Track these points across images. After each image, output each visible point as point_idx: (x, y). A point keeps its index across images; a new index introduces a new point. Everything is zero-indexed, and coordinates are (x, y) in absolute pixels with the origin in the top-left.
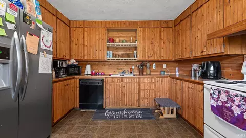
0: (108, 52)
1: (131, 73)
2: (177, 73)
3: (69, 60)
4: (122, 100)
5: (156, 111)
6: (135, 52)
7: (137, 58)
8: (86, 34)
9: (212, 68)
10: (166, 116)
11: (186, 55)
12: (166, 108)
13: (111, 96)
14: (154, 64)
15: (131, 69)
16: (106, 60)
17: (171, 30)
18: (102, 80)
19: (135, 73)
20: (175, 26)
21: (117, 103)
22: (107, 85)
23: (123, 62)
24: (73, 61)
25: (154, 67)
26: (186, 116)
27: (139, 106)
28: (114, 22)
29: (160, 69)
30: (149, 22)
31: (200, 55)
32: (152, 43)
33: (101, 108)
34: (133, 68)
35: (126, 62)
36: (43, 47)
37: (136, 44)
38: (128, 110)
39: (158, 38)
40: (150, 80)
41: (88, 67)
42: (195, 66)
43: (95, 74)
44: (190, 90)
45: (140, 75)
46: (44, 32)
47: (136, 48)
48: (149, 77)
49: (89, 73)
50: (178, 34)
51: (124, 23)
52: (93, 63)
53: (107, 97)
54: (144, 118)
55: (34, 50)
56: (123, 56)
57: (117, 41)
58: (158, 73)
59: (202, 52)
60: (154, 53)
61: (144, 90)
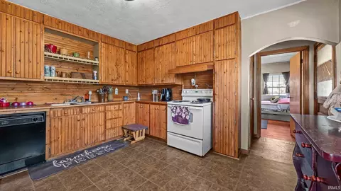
0: (47, 67)
1: (87, 100)
2: (139, 98)
4: (81, 138)
5: (125, 139)
6: (95, 72)
7: (98, 81)
9: (168, 93)
10: (137, 139)
11: (150, 82)
12: (137, 132)
13: (62, 137)
14: (116, 89)
15: (87, 95)
16: (42, 80)
17: (135, 55)
18: (44, 114)
19: (93, 101)
20: (138, 52)
21: (73, 144)
22: (52, 121)
23: (74, 84)
25: (116, 92)
26: (152, 133)
27: (105, 140)
28: (60, 22)
29: (122, 95)
30: (113, 39)
31: (160, 82)
32: (117, 65)
34: (90, 93)
35: (78, 85)
37: (97, 62)
38: (89, 150)
39: (123, 60)
40: (117, 106)
42: (155, 92)
44: (156, 111)
48: (116, 104)
50: (142, 61)
51: (79, 29)
53: (53, 139)
54: (116, 149)
56: (72, 75)
57: (64, 51)
58: (121, 99)
59: (162, 81)
60: (119, 77)
61: (111, 119)
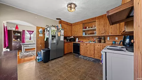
0: (83, 33)
1: (94, 42)
3: (71, 37)
6: (95, 32)
7: (96, 35)
8: (76, 27)
14: (108, 37)
16: (82, 36)
24: (72, 37)
25: (108, 39)
27: (94, 57)
28: (85, 20)
33: (79, 54)
34: (95, 39)
36: (61, 34)
37: (96, 28)
38: (89, 57)
40: (100, 45)
41: (77, 39)
43: (79, 42)
45: (98, 43)
46: (62, 31)
47: (95, 30)
49: (77, 41)
51: (89, 19)
52: (79, 37)
55: (59, 35)
56: (90, 34)
57: (87, 28)
